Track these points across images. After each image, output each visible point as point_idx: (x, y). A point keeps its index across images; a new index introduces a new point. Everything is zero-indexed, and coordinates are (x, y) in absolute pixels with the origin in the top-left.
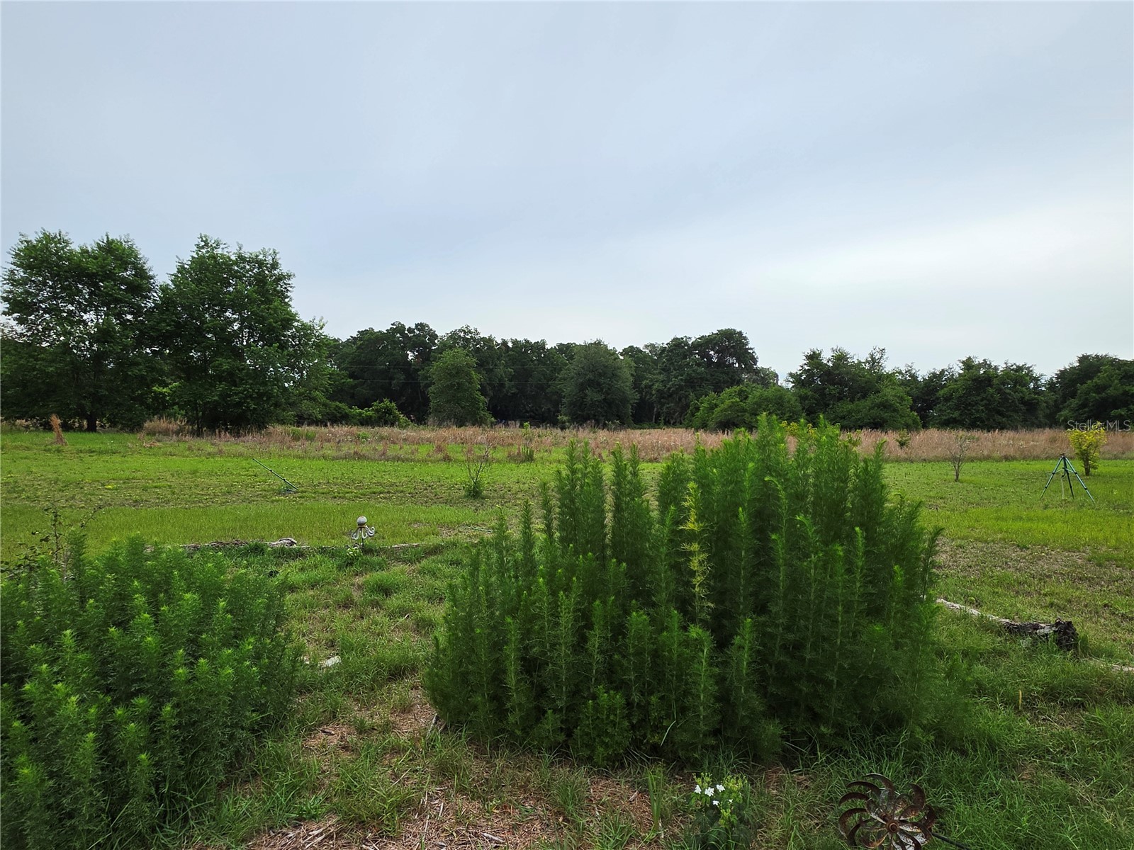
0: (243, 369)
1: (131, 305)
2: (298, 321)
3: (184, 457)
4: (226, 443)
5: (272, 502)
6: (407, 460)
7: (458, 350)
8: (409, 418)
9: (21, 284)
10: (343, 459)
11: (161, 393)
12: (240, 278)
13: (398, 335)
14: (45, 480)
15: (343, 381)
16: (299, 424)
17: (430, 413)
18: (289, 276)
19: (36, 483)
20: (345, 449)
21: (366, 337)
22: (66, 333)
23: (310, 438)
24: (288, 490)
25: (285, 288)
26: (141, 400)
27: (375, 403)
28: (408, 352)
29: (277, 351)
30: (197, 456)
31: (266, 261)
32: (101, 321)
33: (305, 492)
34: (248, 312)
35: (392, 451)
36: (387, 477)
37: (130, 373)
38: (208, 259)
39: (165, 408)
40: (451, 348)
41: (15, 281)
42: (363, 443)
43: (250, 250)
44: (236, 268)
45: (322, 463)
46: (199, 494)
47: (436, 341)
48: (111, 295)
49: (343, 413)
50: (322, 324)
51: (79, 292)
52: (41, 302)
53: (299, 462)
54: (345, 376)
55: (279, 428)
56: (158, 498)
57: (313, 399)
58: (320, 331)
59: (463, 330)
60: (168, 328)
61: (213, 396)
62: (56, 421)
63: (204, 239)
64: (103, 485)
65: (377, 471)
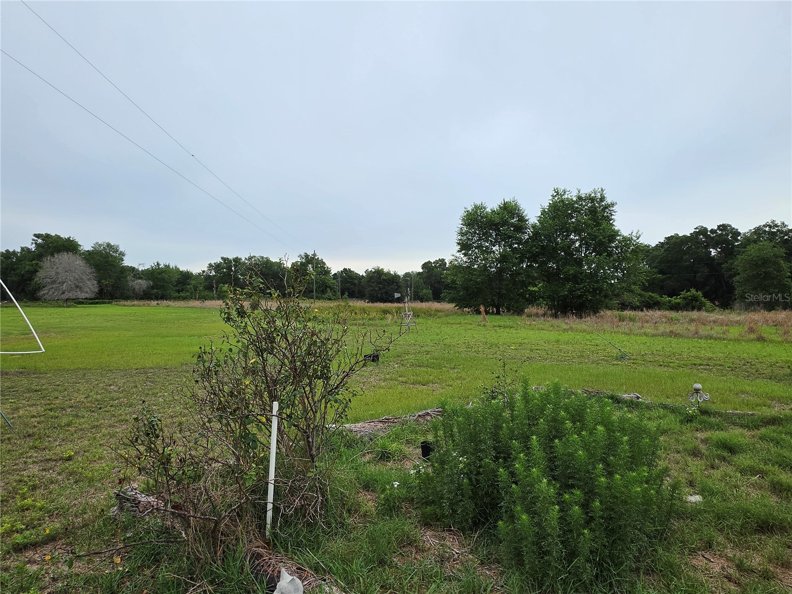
0: (583, 273)
1: (516, 239)
2: (620, 235)
3: (549, 331)
4: (572, 322)
5: (613, 365)
6: (720, 339)
7: (764, 243)
8: (714, 304)
9: (465, 235)
10: (661, 336)
11: (533, 291)
12: (579, 212)
13: (701, 237)
14: (480, 342)
15: (653, 276)
16: (623, 309)
17: (735, 299)
18: (613, 205)
19: (477, 343)
20: (662, 328)
21: (673, 241)
22: (485, 259)
23: (632, 320)
24: (622, 358)
25: (610, 213)
26: (522, 295)
27: (682, 293)
28: (711, 250)
29: (605, 258)
30: (557, 331)
31: (596, 197)
32: (501, 250)
33: (636, 360)
34: (584, 234)
35: (703, 331)
36: (703, 352)
37: (517, 280)
38: (559, 203)
39: (536, 300)
40: (755, 242)
41: (462, 233)
42: (676, 324)
43: (585, 191)
44: (576, 206)
45: (644, 339)
46: (563, 356)
47: (739, 238)
48: (507, 234)
49: (656, 301)
50: (638, 236)
51: (491, 235)
52: (473, 243)
53: (626, 338)
54: (655, 273)
55: (609, 313)
56: (540, 357)
57: (632, 291)
58: (637, 241)
59: (768, 225)
60: (537, 250)
61: (564, 292)
62: (482, 309)
63: (556, 191)
64: (509, 347)
65: (693, 347)
